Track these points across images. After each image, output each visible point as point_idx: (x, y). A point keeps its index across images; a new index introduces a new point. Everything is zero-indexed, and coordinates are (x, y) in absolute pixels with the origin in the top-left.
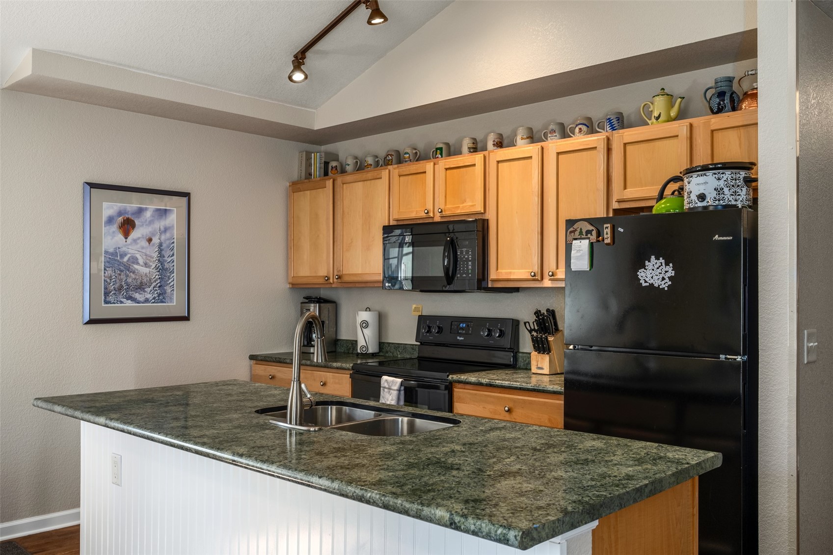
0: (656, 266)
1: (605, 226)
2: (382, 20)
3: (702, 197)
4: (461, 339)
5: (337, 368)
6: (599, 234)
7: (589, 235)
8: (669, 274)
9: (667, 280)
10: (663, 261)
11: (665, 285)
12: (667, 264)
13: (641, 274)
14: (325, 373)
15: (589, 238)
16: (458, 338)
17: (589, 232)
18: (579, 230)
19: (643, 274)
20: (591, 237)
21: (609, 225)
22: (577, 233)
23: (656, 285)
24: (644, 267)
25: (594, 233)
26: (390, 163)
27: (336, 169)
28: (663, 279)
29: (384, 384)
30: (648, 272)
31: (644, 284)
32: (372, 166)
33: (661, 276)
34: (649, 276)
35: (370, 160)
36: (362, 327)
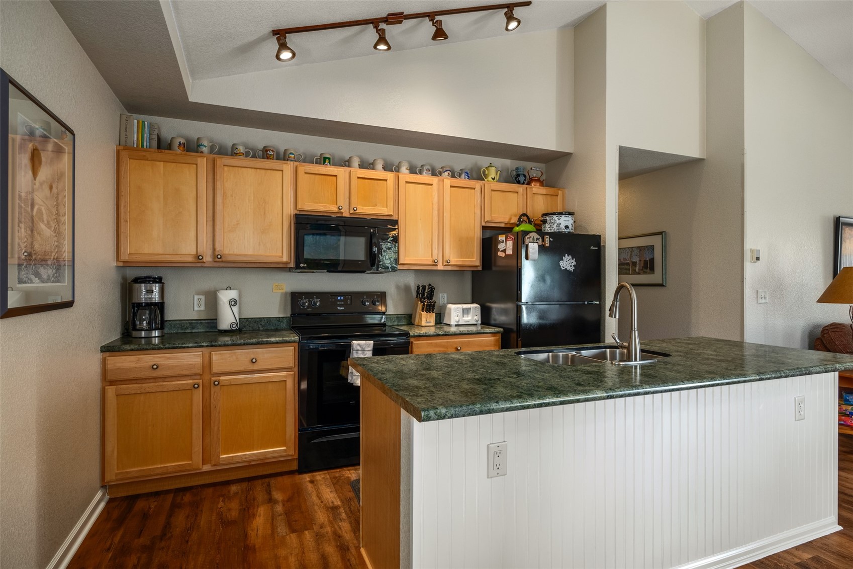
0: (568, 260)
1: (546, 236)
2: (386, 48)
3: (567, 227)
4: (342, 308)
5: (277, 343)
6: (543, 241)
7: (538, 241)
8: (573, 264)
9: (573, 267)
10: (571, 257)
11: (572, 269)
12: (573, 259)
13: (561, 263)
14: (255, 350)
15: (537, 243)
16: (339, 308)
17: (537, 239)
18: (532, 237)
19: (562, 263)
20: (539, 242)
21: (548, 236)
22: (531, 239)
23: (568, 269)
24: (562, 260)
25: (541, 240)
26: (271, 157)
27: (184, 146)
28: (571, 266)
29: (356, 347)
30: (565, 262)
31: (563, 269)
32: (244, 155)
33: (571, 264)
34: (565, 264)
35: (241, 149)
36: (230, 305)
